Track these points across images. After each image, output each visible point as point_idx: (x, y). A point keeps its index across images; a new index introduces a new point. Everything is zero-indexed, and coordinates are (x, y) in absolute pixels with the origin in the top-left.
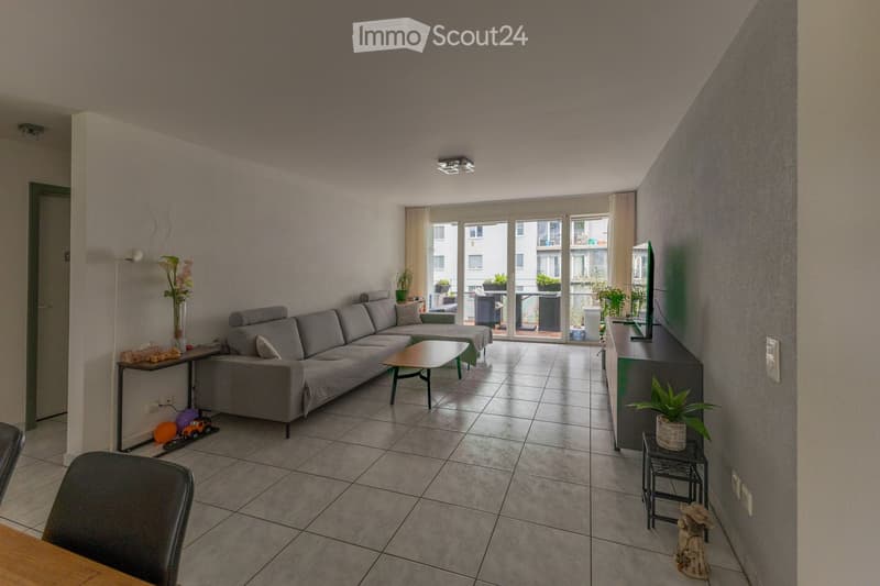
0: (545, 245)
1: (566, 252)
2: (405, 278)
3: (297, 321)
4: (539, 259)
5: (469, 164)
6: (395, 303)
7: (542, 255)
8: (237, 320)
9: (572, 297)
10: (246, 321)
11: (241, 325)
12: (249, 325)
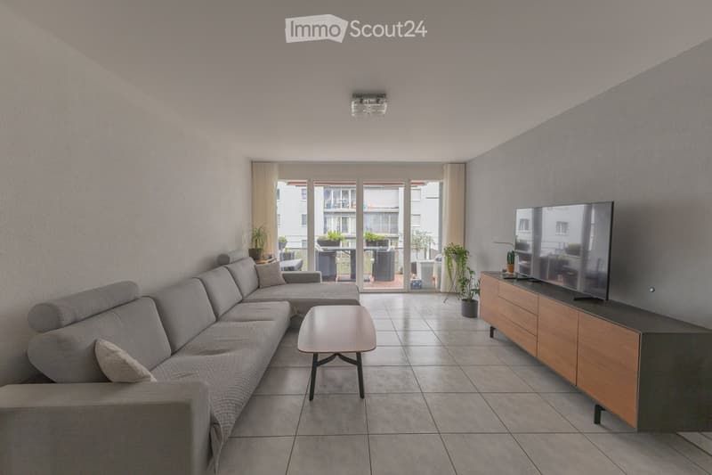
0: (330, 208)
2: (258, 236)
3: (156, 300)
4: (325, 219)
6: (254, 263)
7: (327, 216)
8: (47, 318)
10: (68, 318)
11: (59, 327)
12: (74, 322)
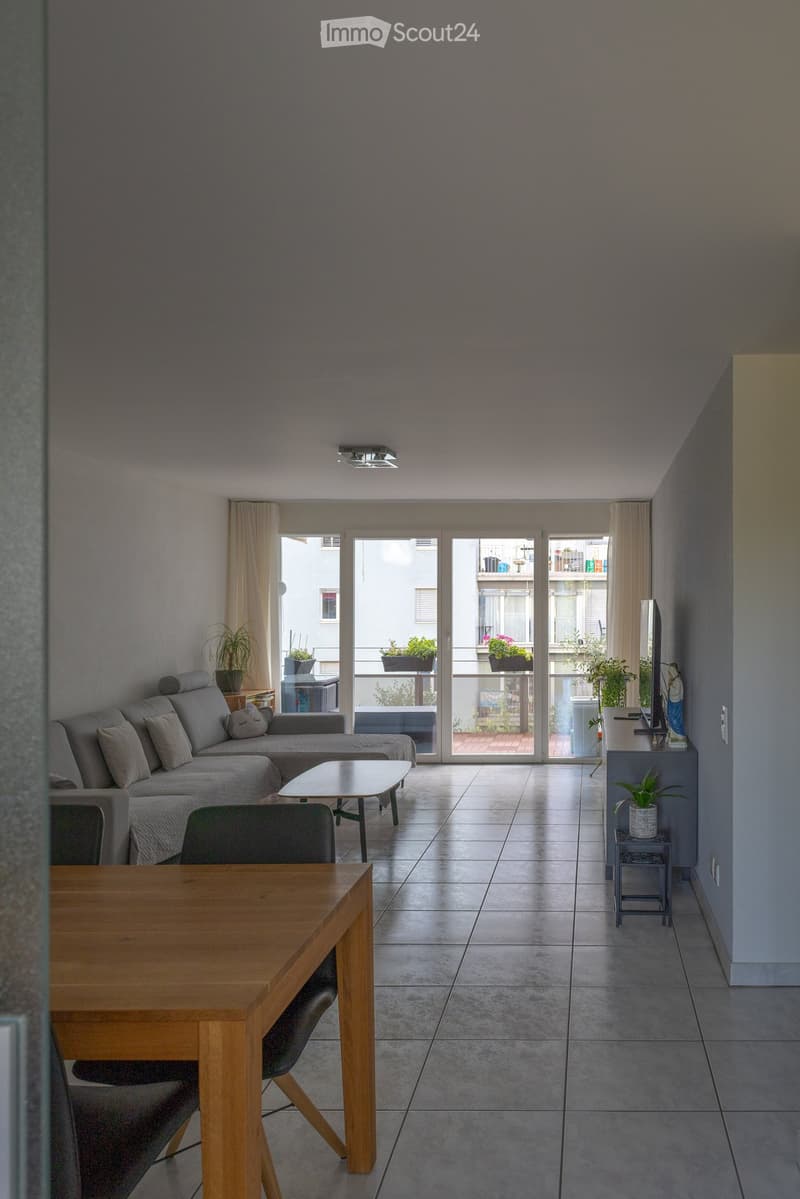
1: (541, 586)
2: (232, 647)
3: (68, 730)
4: (481, 601)
5: (389, 457)
7: (487, 591)
9: (552, 680)
